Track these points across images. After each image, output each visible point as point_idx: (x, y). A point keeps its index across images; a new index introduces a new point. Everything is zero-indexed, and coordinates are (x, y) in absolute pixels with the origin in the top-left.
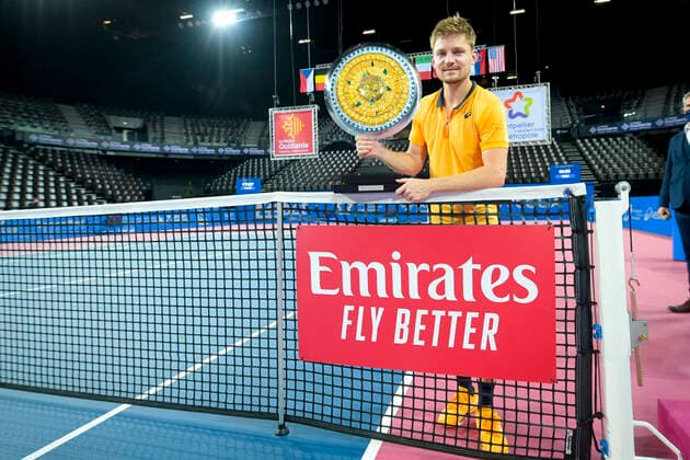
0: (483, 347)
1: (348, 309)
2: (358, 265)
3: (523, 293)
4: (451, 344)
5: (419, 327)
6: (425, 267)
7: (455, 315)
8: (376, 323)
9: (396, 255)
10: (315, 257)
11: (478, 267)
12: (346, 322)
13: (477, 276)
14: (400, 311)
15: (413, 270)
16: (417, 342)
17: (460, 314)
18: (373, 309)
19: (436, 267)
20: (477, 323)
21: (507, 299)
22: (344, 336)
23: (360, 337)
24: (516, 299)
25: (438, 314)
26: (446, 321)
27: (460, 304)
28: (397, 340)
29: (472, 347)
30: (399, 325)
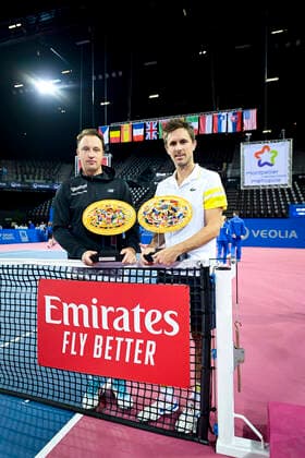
0: (146, 363)
1: (67, 333)
2: (72, 305)
3: (170, 329)
4: (127, 360)
5: (108, 348)
6: (111, 309)
7: (129, 341)
8: (83, 344)
9: (95, 301)
10: (48, 299)
11: (143, 310)
12: (66, 342)
13: (143, 316)
14: (97, 337)
15: (105, 311)
16: (107, 357)
17: (132, 340)
18: (81, 335)
19: (118, 309)
20: (143, 347)
21: (160, 332)
22: (64, 351)
23: (73, 353)
24: (166, 333)
25: (119, 340)
26: (124, 344)
27: (132, 334)
28: (95, 356)
29: (140, 362)
30: (96, 346)
